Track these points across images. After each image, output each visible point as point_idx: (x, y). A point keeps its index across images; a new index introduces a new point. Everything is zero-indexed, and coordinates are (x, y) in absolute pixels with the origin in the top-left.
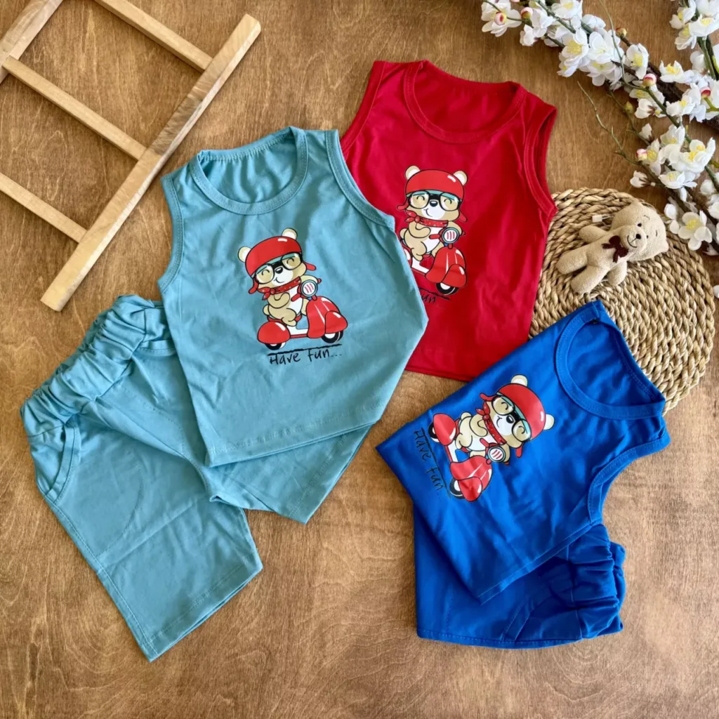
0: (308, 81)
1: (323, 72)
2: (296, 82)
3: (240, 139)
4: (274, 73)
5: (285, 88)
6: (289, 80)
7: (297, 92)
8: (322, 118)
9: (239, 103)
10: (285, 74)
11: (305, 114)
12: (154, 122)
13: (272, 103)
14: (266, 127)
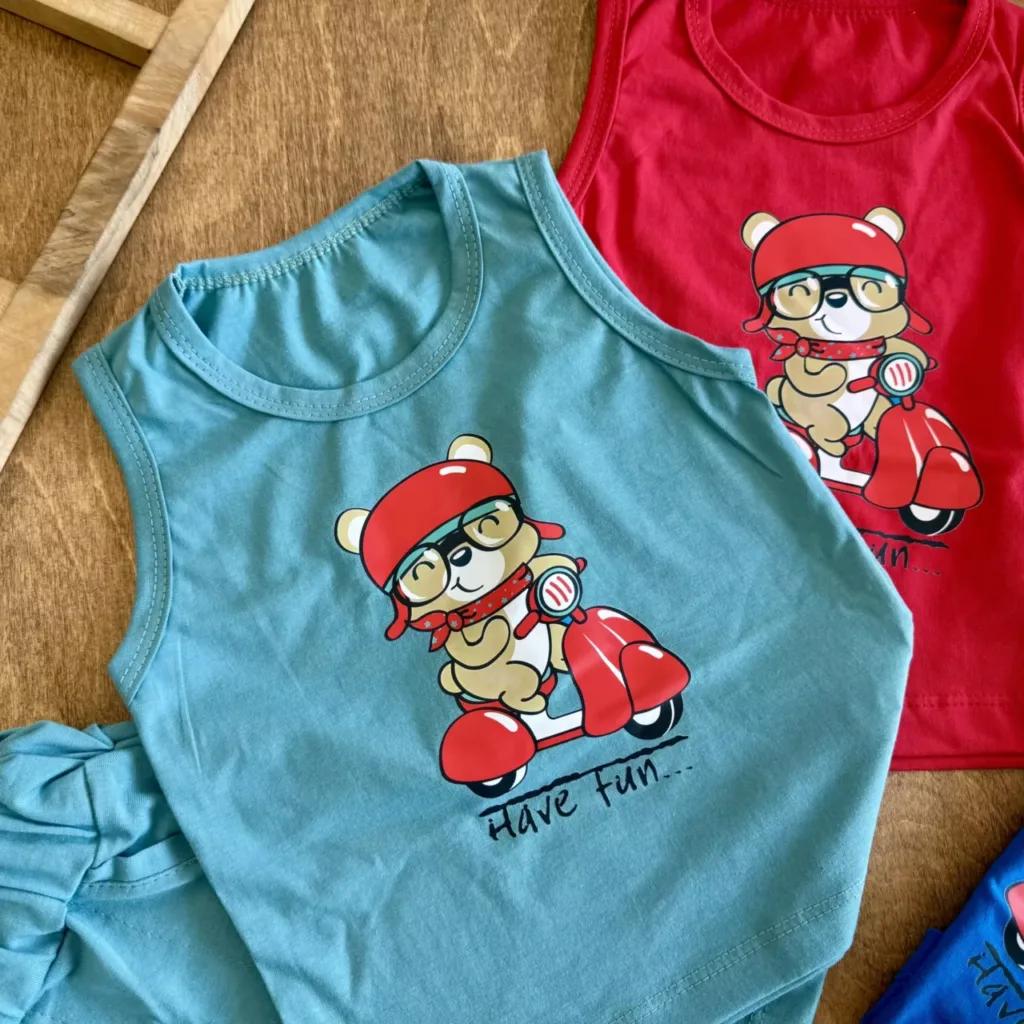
0: (434, 47)
1: (469, 19)
2: (404, 53)
3: (282, 223)
4: (338, 39)
5: (376, 73)
6: (383, 52)
7: (411, 78)
8: (490, 134)
9: (259, 129)
10: (370, 39)
11: (443, 132)
12: (30, 214)
13: (349, 115)
14: (345, 179)
